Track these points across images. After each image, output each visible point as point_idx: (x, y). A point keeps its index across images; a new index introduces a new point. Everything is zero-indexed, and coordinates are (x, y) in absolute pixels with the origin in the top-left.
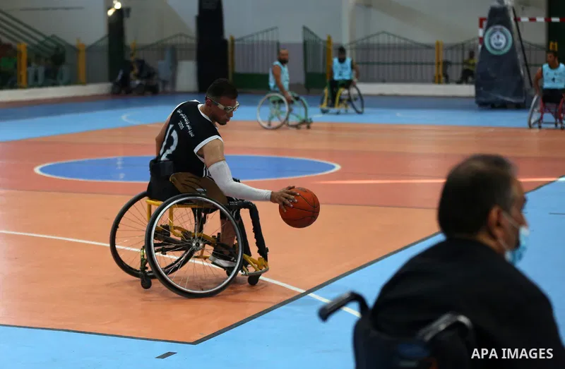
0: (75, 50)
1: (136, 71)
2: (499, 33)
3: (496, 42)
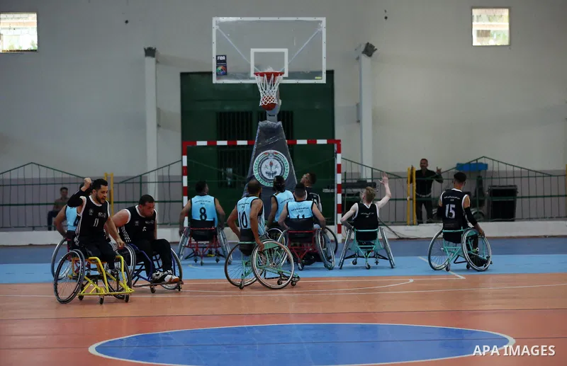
2: (271, 159)
3: (269, 171)
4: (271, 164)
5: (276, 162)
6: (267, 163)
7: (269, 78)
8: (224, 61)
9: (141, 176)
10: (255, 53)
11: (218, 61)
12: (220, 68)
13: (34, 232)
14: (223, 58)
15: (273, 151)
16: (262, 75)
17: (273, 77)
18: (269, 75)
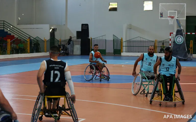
0: (43, 41)
1: (62, 48)
2: (179, 37)
3: (179, 40)
4: (179, 39)
5: (180, 38)
6: (178, 38)
7: (172, 18)
8: (162, 14)
9: (164, 41)
10: (170, 12)
11: (161, 14)
12: (161, 15)
13: (139, 53)
14: (162, 13)
15: (180, 35)
16: (170, 17)
17: (173, 17)
18: (172, 17)
